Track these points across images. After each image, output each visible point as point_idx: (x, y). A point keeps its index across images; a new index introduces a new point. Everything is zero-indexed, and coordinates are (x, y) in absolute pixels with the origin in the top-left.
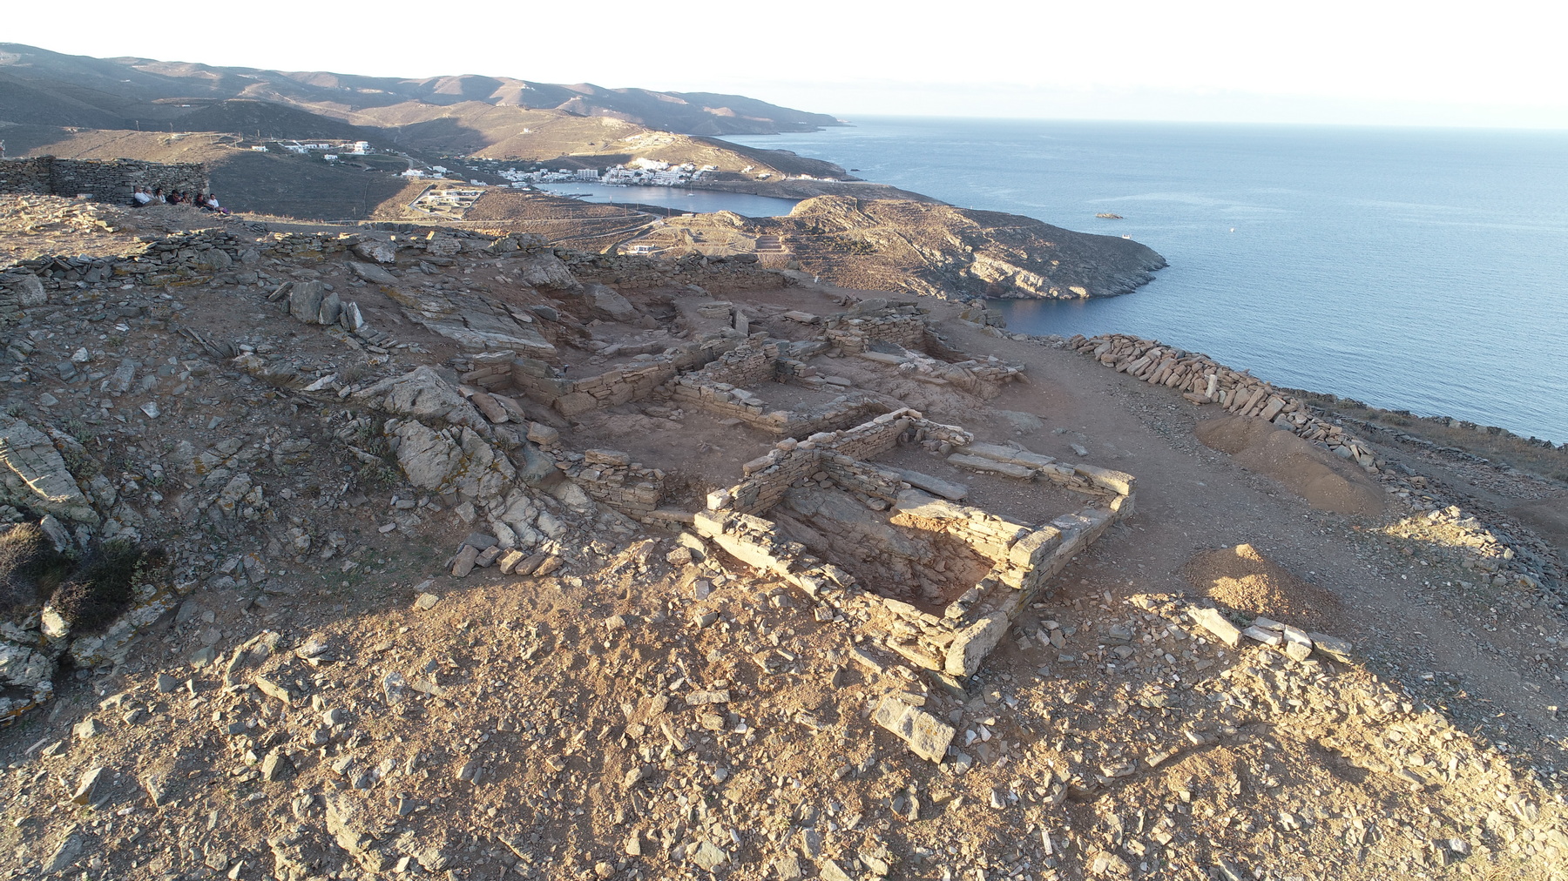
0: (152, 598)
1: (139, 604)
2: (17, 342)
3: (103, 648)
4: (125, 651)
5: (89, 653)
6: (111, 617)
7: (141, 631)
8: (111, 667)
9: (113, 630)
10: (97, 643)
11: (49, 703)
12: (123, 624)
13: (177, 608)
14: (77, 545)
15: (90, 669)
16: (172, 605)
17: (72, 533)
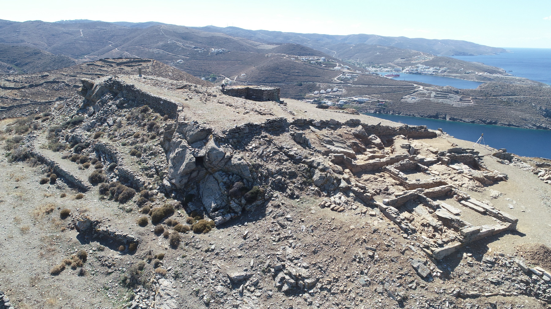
0: (260, 199)
1: (258, 200)
2: (243, 141)
3: (251, 208)
4: (254, 209)
5: (248, 208)
6: (253, 202)
7: (258, 206)
8: (252, 211)
9: (253, 204)
10: (250, 206)
11: (240, 217)
12: (255, 203)
13: (265, 202)
14: (249, 186)
15: (248, 211)
16: (264, 202)
17: (248, 183)
